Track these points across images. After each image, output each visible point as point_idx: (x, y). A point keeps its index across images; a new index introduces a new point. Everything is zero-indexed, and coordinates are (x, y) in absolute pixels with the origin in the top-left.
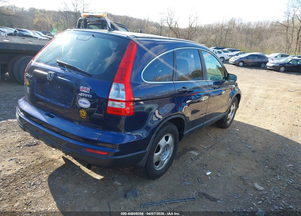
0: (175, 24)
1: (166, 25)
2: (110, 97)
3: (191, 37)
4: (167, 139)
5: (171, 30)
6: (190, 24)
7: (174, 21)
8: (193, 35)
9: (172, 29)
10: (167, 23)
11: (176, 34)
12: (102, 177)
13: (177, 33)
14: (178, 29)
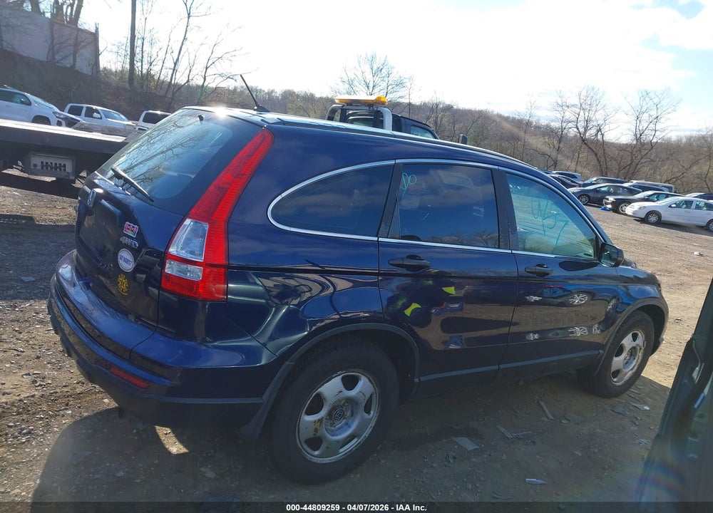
0: (595, 131)
1: (572, 132)
2: (172, 250)
3: (637, 164)
4: (350, 383)
5: (584, 146)
6: (638, 133)
7: (595, 123)
8: (643, 161)
9: (586, 144)
10: (576, 130)
11: (596, 155)
12: (184, 450)
13: (600, 153)
14: (604, 144)
